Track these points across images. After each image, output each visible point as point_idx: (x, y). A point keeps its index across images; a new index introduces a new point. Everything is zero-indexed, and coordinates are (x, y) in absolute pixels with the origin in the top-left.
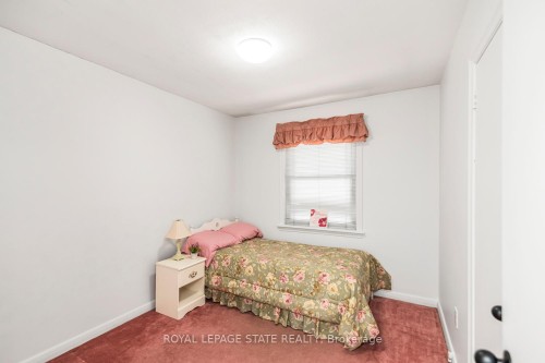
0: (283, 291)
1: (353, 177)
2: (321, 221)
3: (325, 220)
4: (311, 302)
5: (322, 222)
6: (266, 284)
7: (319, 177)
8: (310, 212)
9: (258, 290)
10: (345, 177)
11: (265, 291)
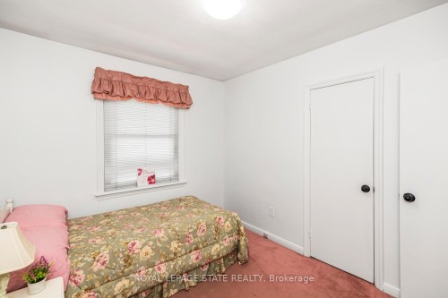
0: (190, 252)
1: (176, 137)
2: (149, 179)
3: (153, 177)
4: (217, 246)
5: (151, 179)
6: (172, 256)
7: (146, 136)
8: (138, 172)
9: (163, 268)
10: (170, 136)
11: (172, 264)
